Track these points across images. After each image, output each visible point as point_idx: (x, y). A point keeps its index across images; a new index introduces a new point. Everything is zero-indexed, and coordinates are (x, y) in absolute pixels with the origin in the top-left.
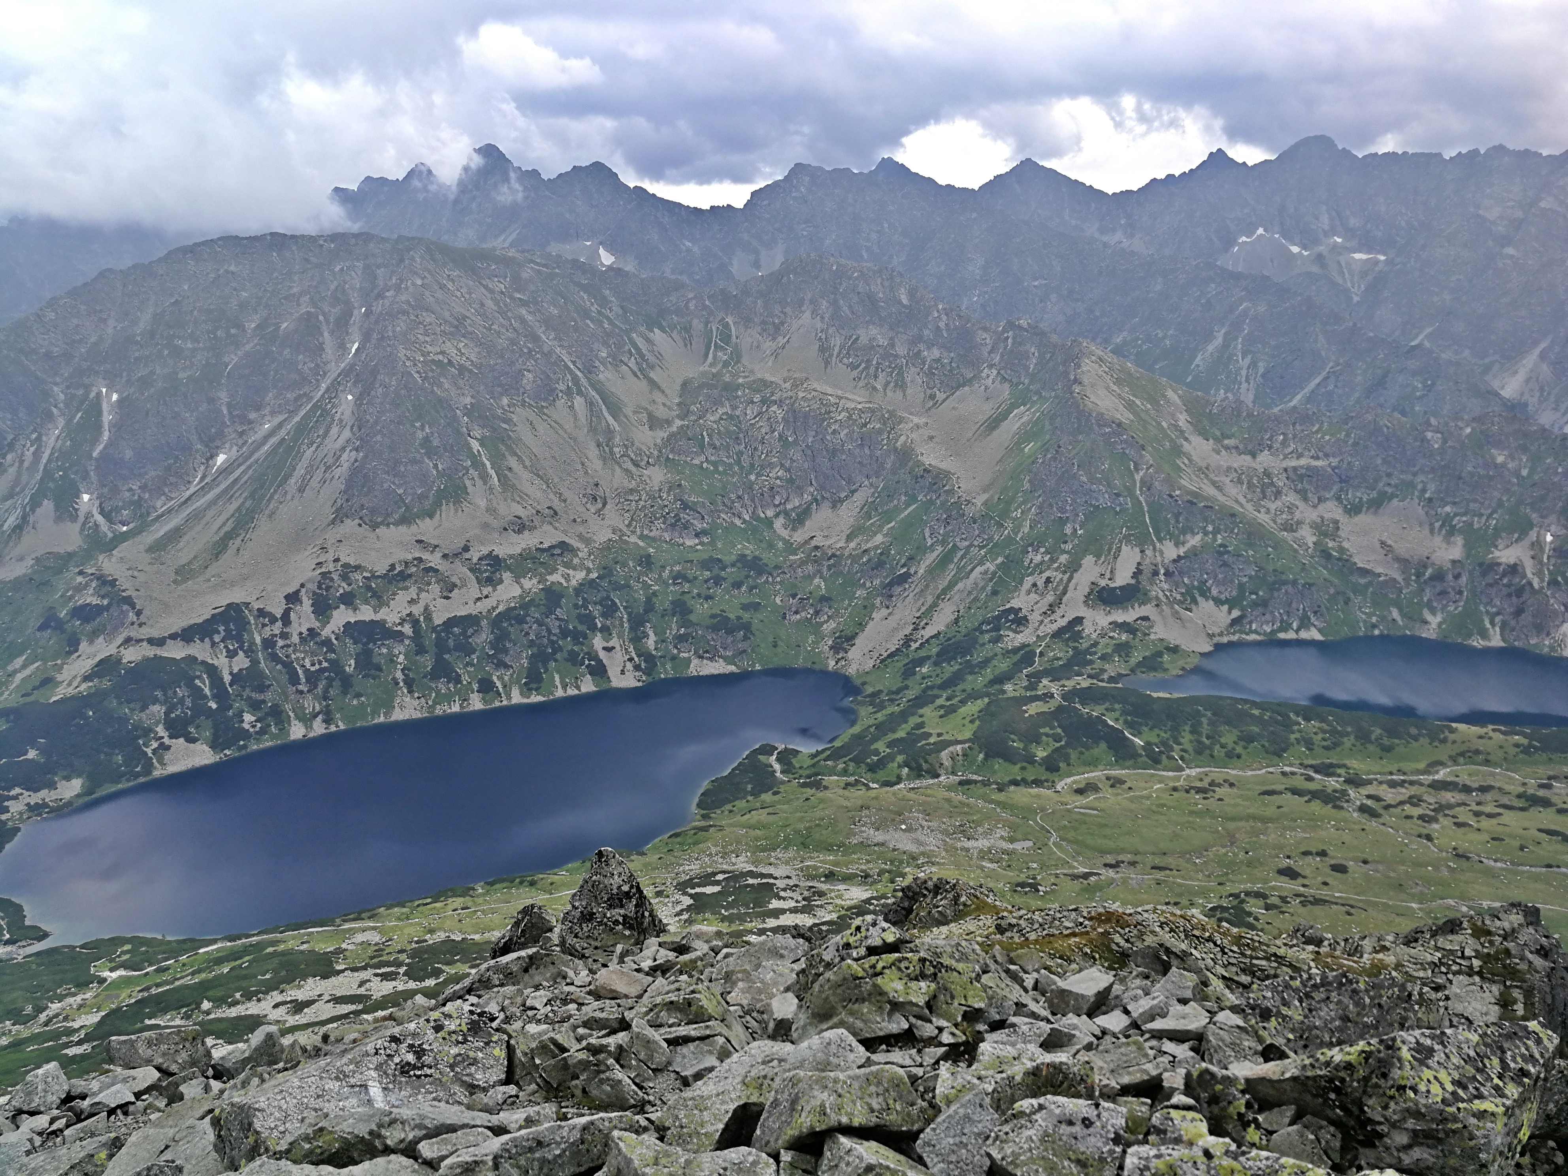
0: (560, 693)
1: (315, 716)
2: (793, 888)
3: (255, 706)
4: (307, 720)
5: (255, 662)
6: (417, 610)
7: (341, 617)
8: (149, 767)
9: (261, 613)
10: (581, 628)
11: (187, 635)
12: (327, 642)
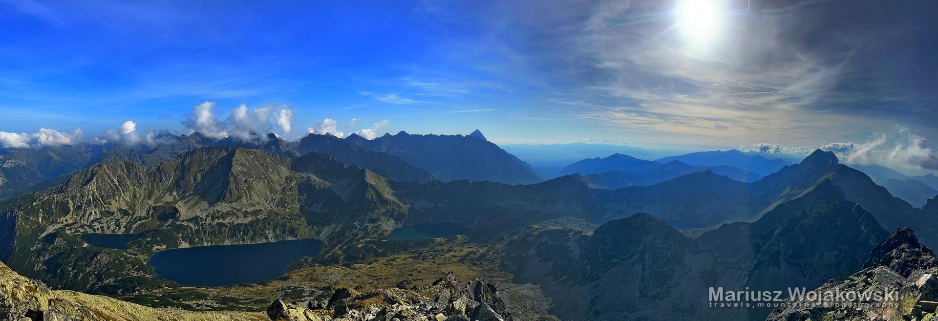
0: (258, 242)
1: (209, 241)
2: (308, 291)
3: (198, 237)
4: (207, 242)
5: (199, 228)
6: (231, 221)
7: (216, 221)
8: (177, 246)
9: (201, 218)
10: (263, 228)
11: (188, 221)
12: (213, 226)
